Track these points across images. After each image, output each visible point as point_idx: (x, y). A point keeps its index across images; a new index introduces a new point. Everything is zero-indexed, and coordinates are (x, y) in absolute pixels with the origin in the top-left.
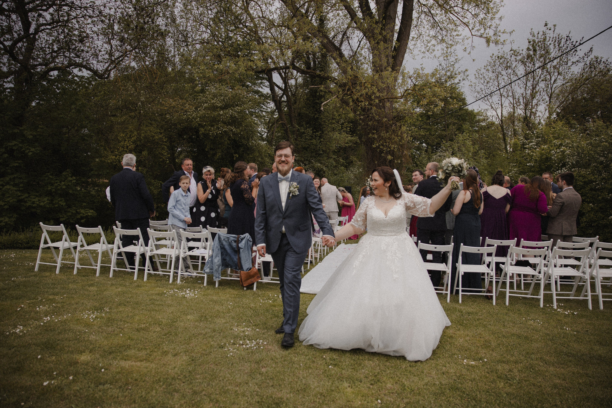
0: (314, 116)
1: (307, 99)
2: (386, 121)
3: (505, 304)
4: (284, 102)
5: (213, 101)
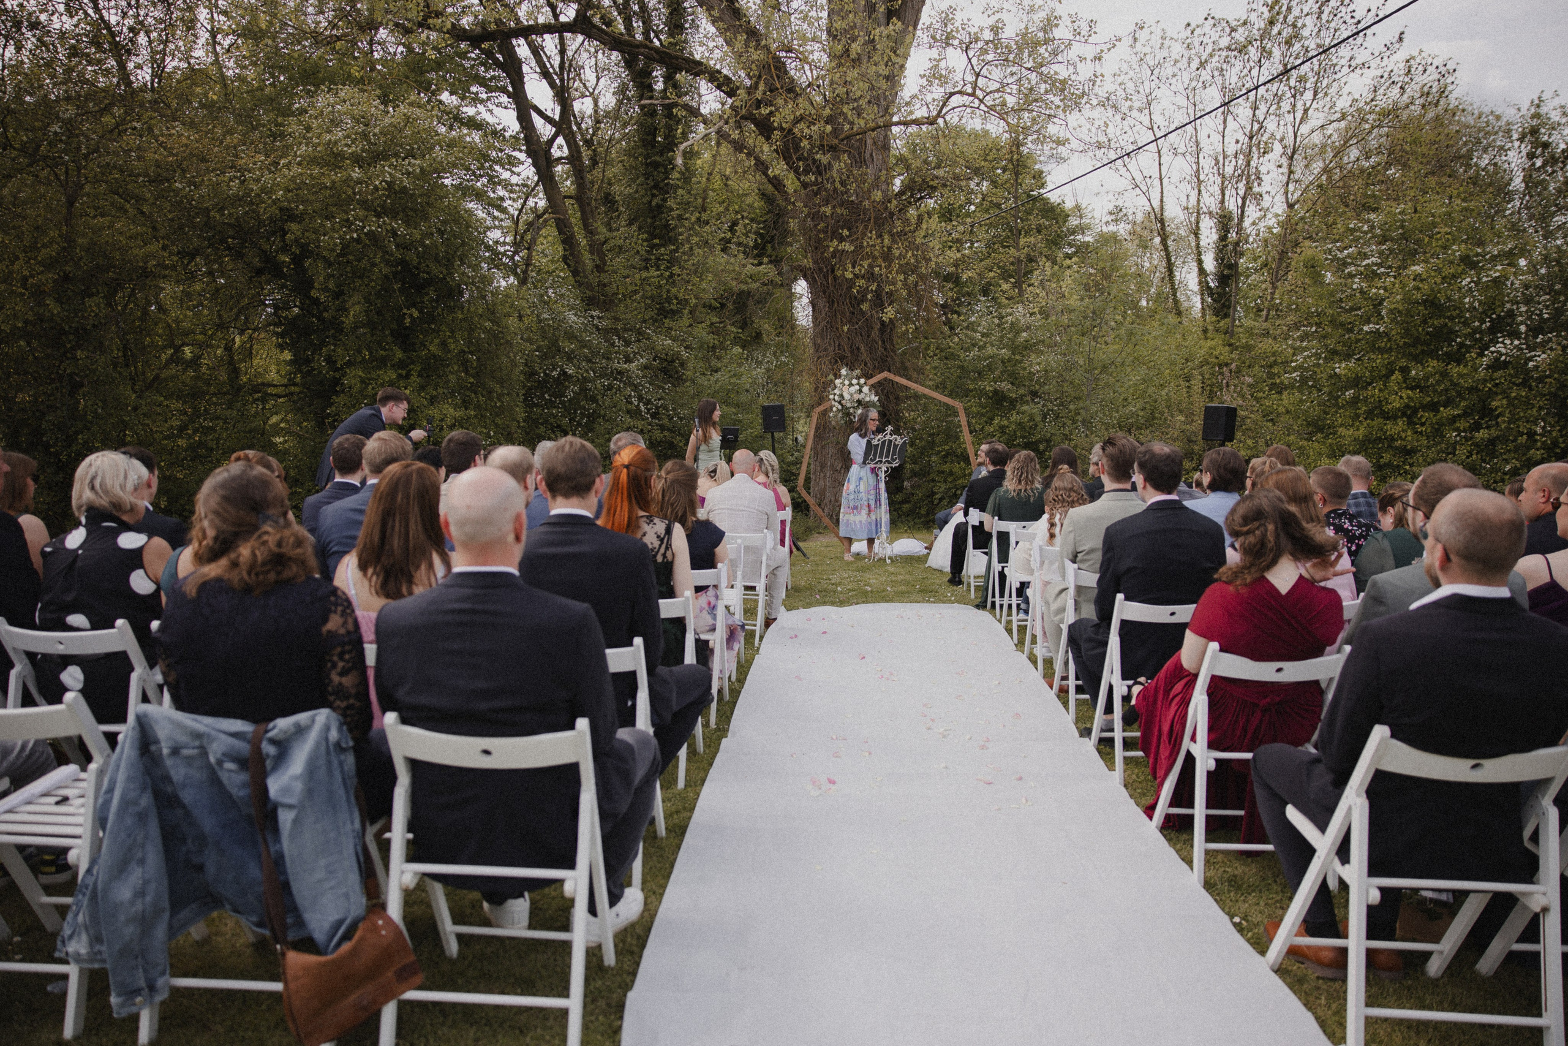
0: (650, 202)
2: (879, 201)
4: (562, 159)
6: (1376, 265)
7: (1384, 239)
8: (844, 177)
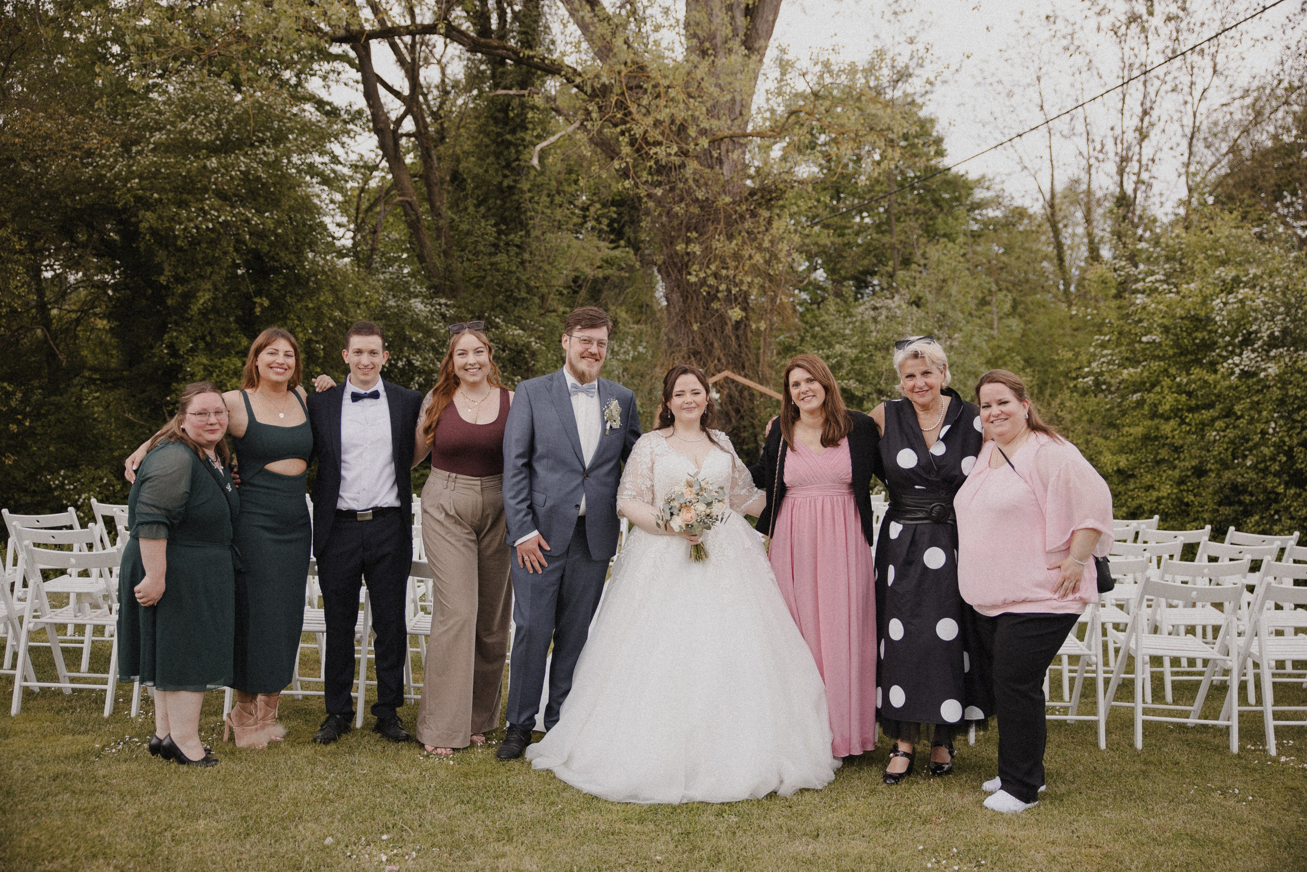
0: (501, 183)
1: (482, 130)
2: (727, 205)
3: (1132, 745)
4: (408, 135)
5: (182, 126)
6: (1160, 281)
7: (1168, 259)
8: (697, 177)
